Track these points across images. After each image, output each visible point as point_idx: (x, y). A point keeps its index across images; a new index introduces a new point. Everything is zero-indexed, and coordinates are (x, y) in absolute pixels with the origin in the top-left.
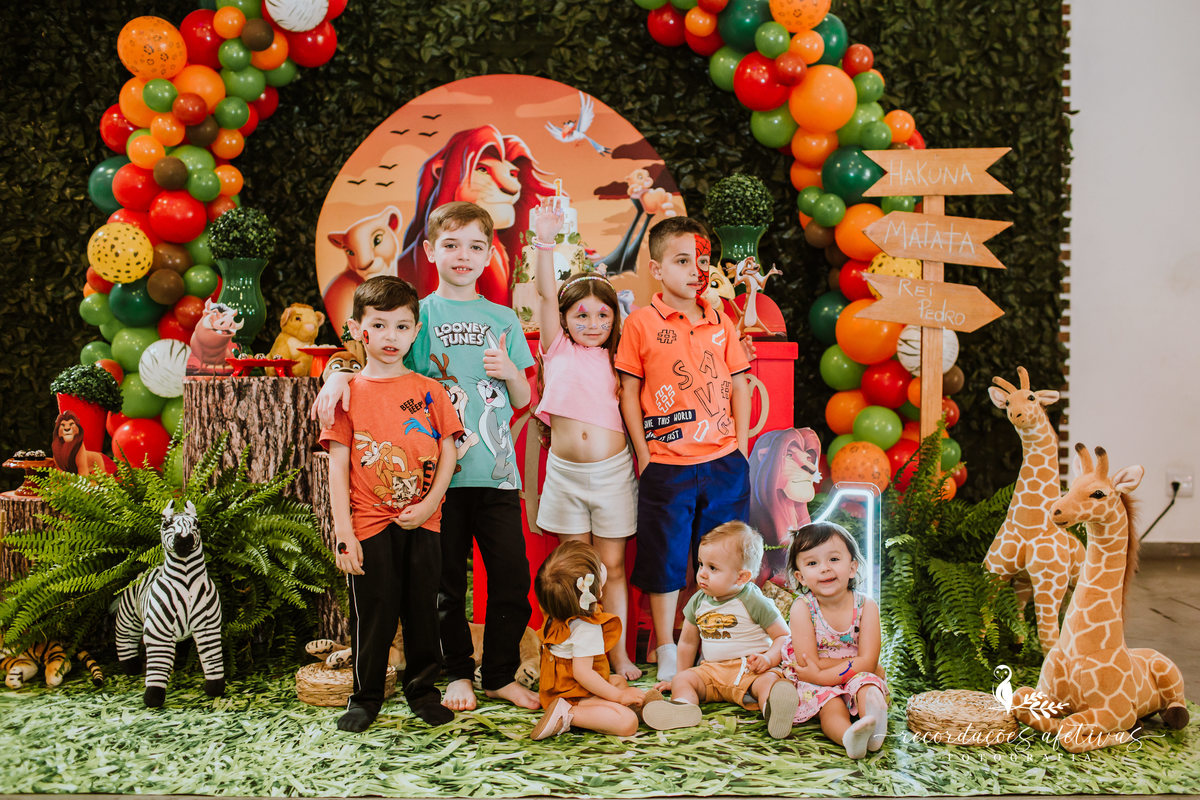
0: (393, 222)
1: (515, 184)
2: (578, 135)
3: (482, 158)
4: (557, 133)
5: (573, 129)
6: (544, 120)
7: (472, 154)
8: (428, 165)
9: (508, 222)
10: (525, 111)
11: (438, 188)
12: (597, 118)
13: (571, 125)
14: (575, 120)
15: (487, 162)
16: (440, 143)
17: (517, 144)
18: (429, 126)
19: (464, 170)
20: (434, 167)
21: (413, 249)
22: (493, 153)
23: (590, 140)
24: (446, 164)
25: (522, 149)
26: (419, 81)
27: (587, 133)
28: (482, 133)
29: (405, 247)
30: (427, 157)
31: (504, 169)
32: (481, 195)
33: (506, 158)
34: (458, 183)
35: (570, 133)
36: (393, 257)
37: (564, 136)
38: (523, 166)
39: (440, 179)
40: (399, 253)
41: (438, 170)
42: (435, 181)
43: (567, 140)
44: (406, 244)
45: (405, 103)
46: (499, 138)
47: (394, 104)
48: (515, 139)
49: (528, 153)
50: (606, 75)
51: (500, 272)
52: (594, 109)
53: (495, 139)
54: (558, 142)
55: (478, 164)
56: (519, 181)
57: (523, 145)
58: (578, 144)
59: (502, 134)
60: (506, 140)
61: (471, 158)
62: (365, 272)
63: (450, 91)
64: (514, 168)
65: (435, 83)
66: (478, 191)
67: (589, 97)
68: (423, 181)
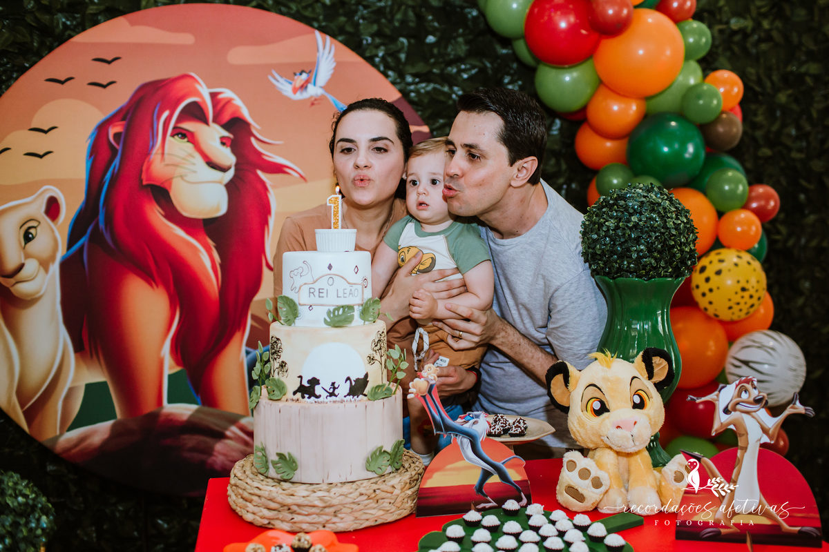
0: (53, 208)
1: (227, 157)
2: (313, 91)
3: (179, 120)
4: (286, 88)
5: (307, 81)
6: (268, 68)
7: (166, 114)
8: (102, 128)
9: (218, 209)
10: (240, 55)
11: (117, 161)
12: (339, 67)
13: (304, 76)
14: (309, 69)
15: (188, 126)
16: (120, 97)
17: (229, 101)
18: (103, 73)
19: (154, 136)
20: (112, 131)
21: (82, 248)
22: (195, 112)
23: (330, 98)
24: (128, 129)
25: (238, 108)
26: (92, 9)
27: (326, 88)
28: (180, 85)
29: (70, 246)
30: (100, 117)
31: (212, 135)
32: (179, 171)
33: (215, 121)
34: (147, 152)
35: (304, 87)
36: (53, 258)
37: (295, 90)
38: (237, 130)
39: (120, 148)
40: (61, 252)
41: (117, 136)
42: (114, 151)
43: (299, 96)
44: (72, 241)
45: (71, 37)
46: (205, 92)
47: (54, 39)
48: (227, 94)
49: (246, 113)
50: (341, 11)
51: (210, 280)
52: (335, 56)
53: (198, 94)
54: (288, 99)
55: (175, 128)
56: (234, 151)
57: (238, 102)
58: (314, 102)
59: (209, 87)
60: (214, 96)
61: (165, 118)
62: (12, 281)
63: (133, 24)
64: (226, 134)
65: (112, 12)
66: (176, 165)
67: (328, 38)
68: (94, 151)
